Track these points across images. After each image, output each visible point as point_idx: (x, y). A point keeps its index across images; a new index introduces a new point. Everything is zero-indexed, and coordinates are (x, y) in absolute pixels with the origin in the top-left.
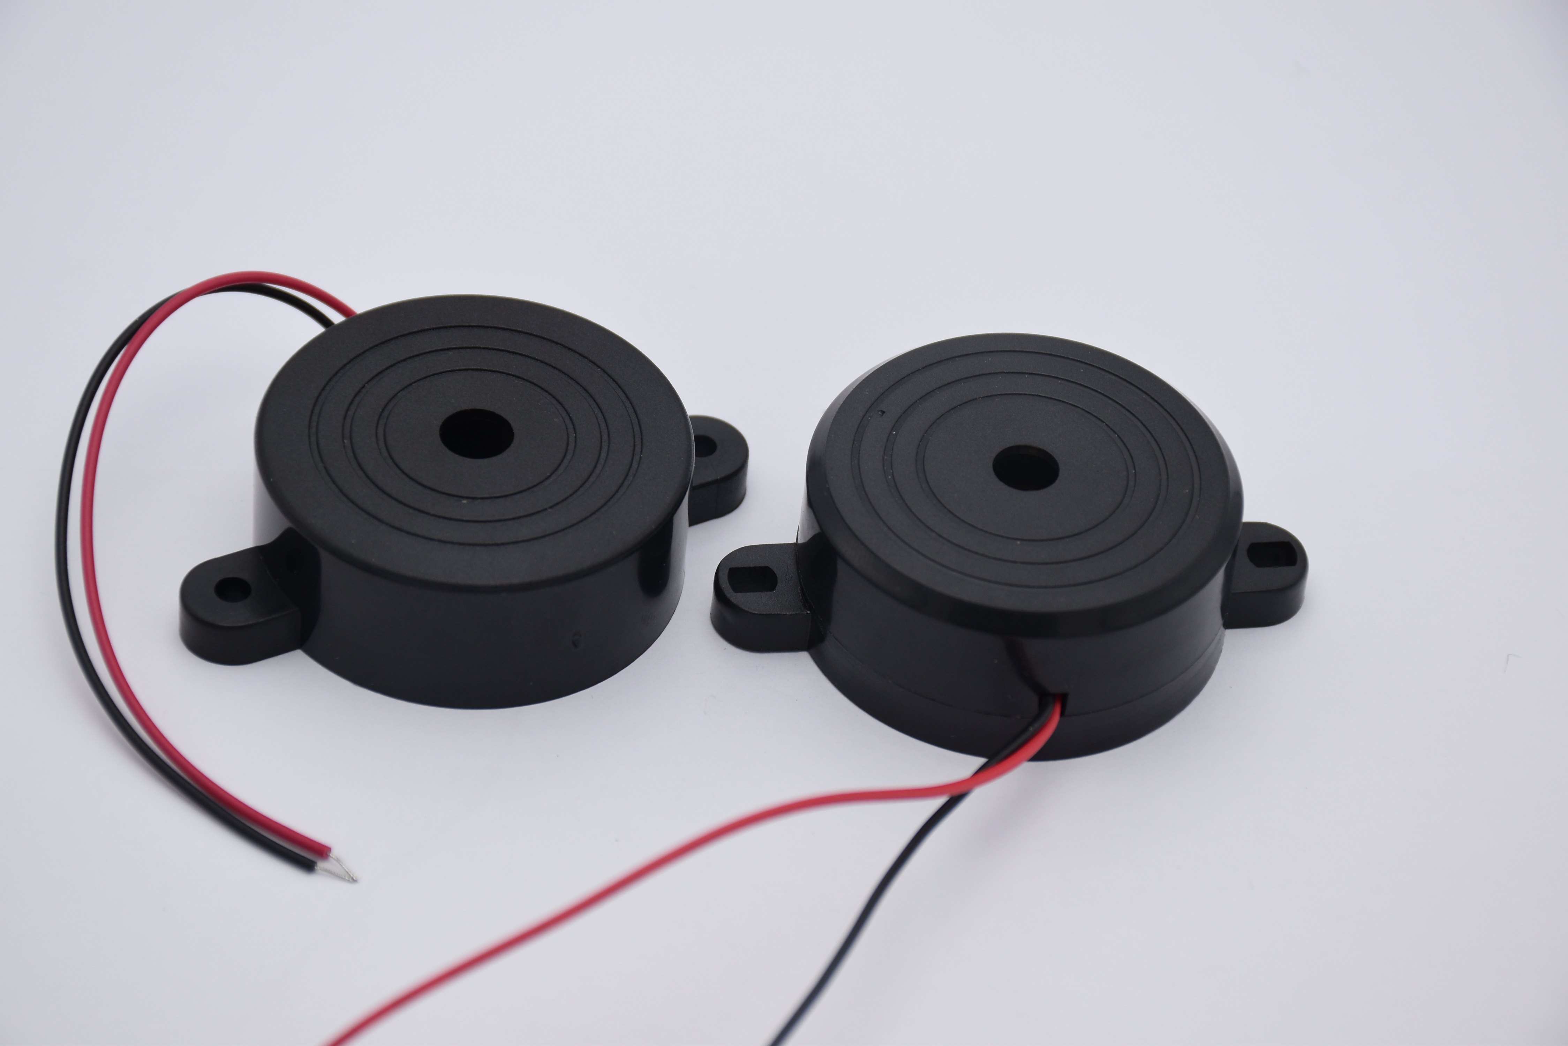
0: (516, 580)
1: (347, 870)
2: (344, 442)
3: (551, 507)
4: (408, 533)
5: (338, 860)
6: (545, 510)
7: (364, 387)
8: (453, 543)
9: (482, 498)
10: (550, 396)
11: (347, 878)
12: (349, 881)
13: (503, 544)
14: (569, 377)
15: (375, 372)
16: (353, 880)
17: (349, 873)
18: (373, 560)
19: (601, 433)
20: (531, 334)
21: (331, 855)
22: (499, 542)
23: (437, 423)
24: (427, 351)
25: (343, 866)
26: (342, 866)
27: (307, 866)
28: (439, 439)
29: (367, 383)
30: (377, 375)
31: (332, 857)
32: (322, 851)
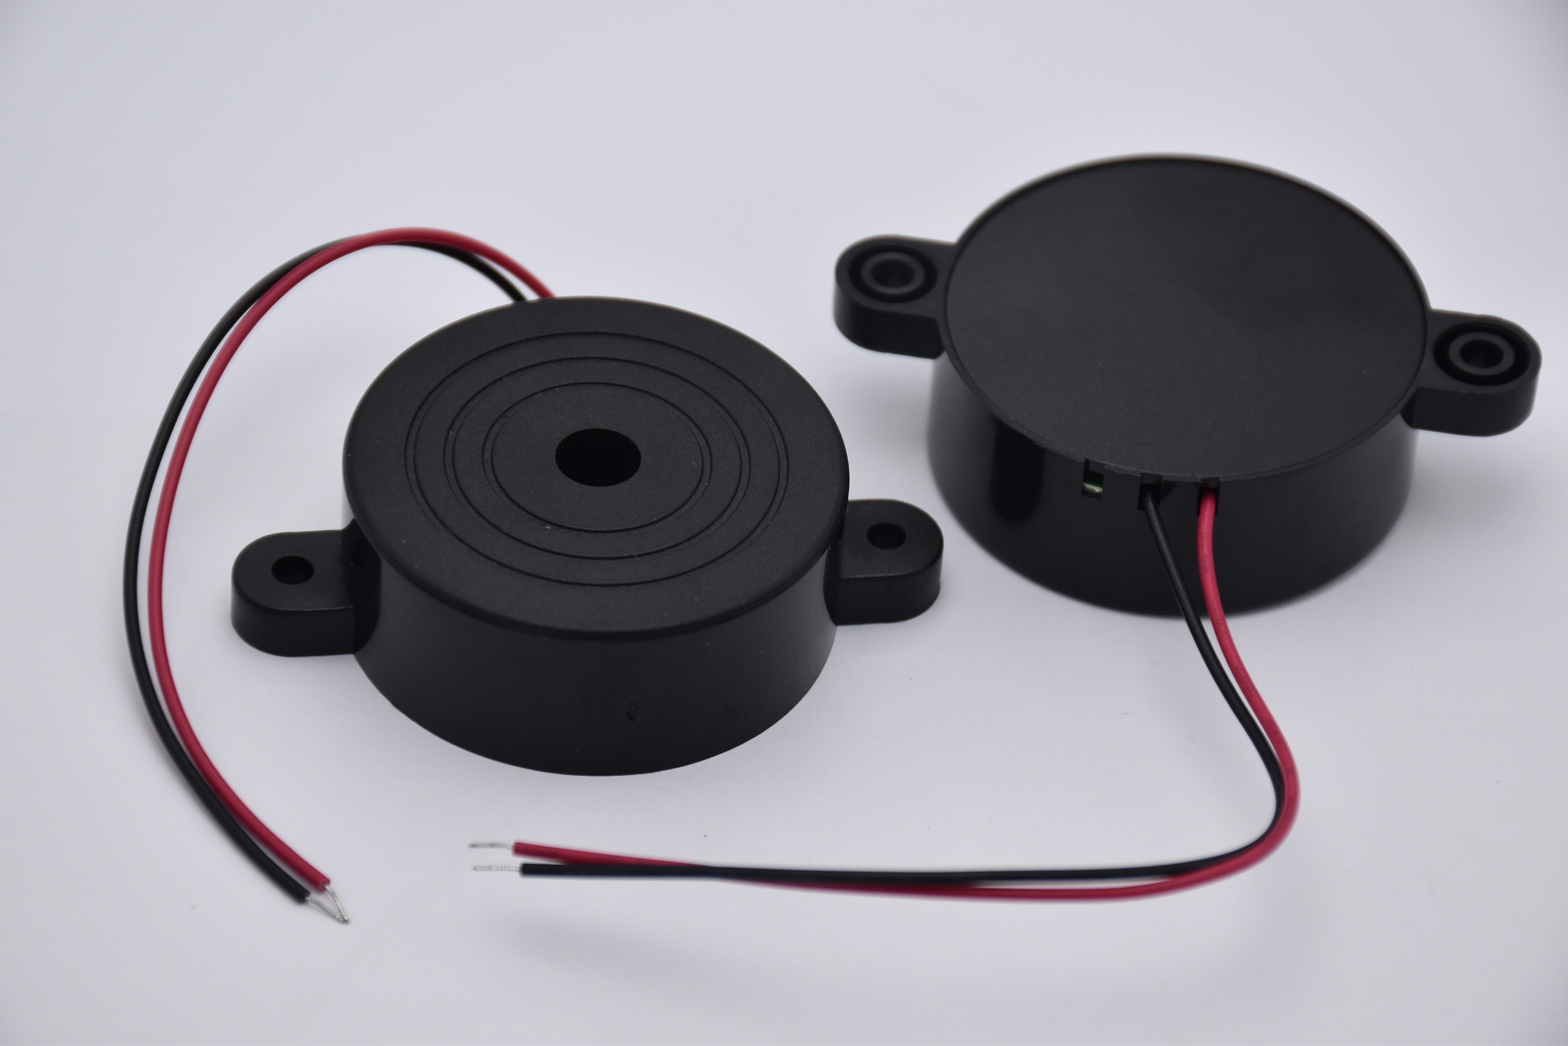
0: (560, 625)
1: (340, 908)
2: (448, 433)
3: (639, 556)
4: (469, 546)
5: (333, 895)
6: (633, 557)
7: (501, 379)
8: (512, 569)
9: (568, 528)
10: (701, 436)
11: (337, 917)
12: (338, 920)
13: (566, 583)
14: (733, 419)
15: (521, 366)
16: (345, 921)
17: (342, 911)
18: (416, 566)
19: (738, 487)
20: (714, 364)
21: (327, 887)
22: (563, 580)
23: (560, 436)
24: (589, 356)
25: (337, 902)
26: (335, 902)
27: (298, 895)
28: (554, 453)
29: (506, 376)
30: (521, 370)
31: (328, 892)
32: (319, 882)
